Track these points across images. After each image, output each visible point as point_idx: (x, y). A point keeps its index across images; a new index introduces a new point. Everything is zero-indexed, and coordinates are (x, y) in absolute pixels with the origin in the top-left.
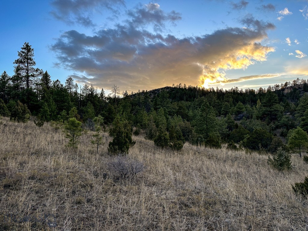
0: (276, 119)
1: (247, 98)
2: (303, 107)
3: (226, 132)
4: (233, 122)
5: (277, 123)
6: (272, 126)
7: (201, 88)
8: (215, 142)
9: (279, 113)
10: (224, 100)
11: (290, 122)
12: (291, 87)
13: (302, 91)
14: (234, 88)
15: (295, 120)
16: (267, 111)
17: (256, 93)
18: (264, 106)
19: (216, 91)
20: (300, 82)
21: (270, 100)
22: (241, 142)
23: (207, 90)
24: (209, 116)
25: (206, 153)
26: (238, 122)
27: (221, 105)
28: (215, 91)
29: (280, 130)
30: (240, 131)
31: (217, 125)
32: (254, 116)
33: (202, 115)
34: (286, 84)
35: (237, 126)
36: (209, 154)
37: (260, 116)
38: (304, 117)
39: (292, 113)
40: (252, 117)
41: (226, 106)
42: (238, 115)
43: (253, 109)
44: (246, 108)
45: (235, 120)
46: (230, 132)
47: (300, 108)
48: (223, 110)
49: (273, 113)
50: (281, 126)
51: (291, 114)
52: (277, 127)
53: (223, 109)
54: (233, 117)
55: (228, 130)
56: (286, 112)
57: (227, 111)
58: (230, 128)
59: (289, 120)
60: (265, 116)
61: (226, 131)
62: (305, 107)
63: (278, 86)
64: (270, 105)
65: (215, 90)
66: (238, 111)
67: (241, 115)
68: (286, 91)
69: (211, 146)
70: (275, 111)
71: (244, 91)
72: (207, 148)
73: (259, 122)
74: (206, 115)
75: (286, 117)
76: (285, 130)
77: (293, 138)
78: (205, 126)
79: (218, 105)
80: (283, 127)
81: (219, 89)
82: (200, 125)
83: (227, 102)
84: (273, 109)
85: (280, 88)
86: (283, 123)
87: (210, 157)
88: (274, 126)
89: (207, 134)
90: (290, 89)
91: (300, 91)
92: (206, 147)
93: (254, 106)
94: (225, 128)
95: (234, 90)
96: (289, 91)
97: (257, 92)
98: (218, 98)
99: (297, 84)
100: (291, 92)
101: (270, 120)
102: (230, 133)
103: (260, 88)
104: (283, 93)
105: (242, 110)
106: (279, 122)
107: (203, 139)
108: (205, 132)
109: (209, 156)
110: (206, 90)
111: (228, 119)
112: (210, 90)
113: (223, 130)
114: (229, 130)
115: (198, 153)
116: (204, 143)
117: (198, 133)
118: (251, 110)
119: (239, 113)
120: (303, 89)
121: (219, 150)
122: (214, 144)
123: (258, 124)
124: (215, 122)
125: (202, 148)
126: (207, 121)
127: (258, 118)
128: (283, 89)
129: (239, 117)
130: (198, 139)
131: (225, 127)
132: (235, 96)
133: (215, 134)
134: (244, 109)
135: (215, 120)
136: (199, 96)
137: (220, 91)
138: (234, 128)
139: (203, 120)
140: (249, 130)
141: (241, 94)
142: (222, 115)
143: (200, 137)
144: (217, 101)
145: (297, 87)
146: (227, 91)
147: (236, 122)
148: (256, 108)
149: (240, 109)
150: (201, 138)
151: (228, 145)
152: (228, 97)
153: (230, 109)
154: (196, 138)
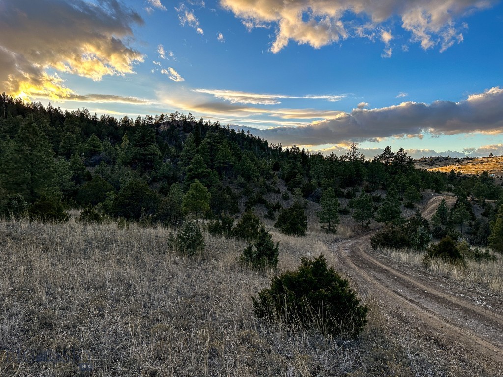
0: (152, 167)
1: (104, 130)
2: (188, 152)
3: (70, 187)
4: (82, 169)
5: (153, 173)
6: (146, 177)
7: (14, 100)
8: (54, 209)
9: (157, 159)
10: (64, 128)
11: (172, 173)
12: (168, 122)
13: (182, 130)
14: (81, 110)
15: (178, 169)
16: (140, 154)
17: (118, 124)
18: (135, 145)
19: (46, 110)
20: (178, 118)
21: (144, 137)
22: (100, 204)
23: (28, 106)
24: (39, 154)
25: (35, 238)
26: (92, 170)
27: (59, 136)
28: (44, 110)
29: (159, 185)
30: (97, 185)
31: (56, 172)
32: (119, 161)
33: (22, 150)
34: (162, 118)
35: (89, 177)
36: (44, 238)
37: (128, 161)
38: (190, 166)
39: (174, 159)
40: (114, 163)
41: (69, 138)
42: (91, 157)
43: (115, 149)
44: (104, 145)
45: (86, 166)
46: (78, 186)
47: (184, 153)
48: (63, 147)
49: (149, 158)
50: (160, 179)
51: (172, 161)
52: (155, 180)
53: (62, 144)
54: (82, 160)
55: (73, 183)
56: (166, 158)
57: (70, 150)
58: (76, 179)
59: (170, 170)
60: (136, 161)
61: (69, 184)
62: (191, 152)
63: (150, 118)
64: (145, 144)
65: (46, 107)
66: (90, 150)
67: (97, 158)
68: (162, 128)
69: (45, 219)
70: (151, 154)
71: (99, 118)
72: (35, 224)
73: (128, 171)
74: (31, 151)
75: (166, 165)
76: (166, 184)
77: (189, 196)
78: (28, 175)
79: (52, 136)
80: (162, 179)
81: (54, 107)
82: (14, 171)
83: (70, 132)
84: (149, 151)
85: (154, 122)
86: (163, 174)
87: (47, 247)
88: (149, 178)
89: (32, 192)
90: (167, 125)
91: (179, 131)
92: (31, 221)
93: (117, 144)
94: (69, 180)
95: (82, 114)
96: (166, 128)
97: (120, 123)
98: (52, 123)
99: (175, 120)
100: (168, 129)
101: (143, 169)
102: (77, 189)
103: (126, 117)
104: (157, 130)
105: (98, 149)
106: (157, 173)
107: (25, 204)
108: (27, 188)
109: (43, 244)
110: (25, 104)
111: (74, 163)
112: (35, 107)
113: (65, 184)
114: (76, 184)
115: (14, 238)
116: (26, 213)
117: (11, 189)
118: (112, 151)
119: (92, 153)
120: (182, 128)
121: (65, 226)
122: (51, 214)
123: (128, 174)
124: (52, 167)
125: (24, 225)
126: (32, 164)
127: (125, 164)
128: (157, 124)
129: (92, 160)
130: (9, 204)
131: (69, 177)
132: (84, 124)
133: (52, 192)
134: (101, 148)
135: (53, 162)
136: (9, 114)
137: (56, 111)
138: (84, 180)
139: (22, 160)
140: (112, 184)
141: (94, 122)
142: (61, 154)
143: (15, 199)
144: (50, 128)
145: (176, 123)
146: (68, 114)
147: (88, 169)
148: (120, 147)
149: (94, 147)
150: (19, 201)
151: (82, 213)
152: (71, 124)
153: (77, 145)
154: (6, 201)
